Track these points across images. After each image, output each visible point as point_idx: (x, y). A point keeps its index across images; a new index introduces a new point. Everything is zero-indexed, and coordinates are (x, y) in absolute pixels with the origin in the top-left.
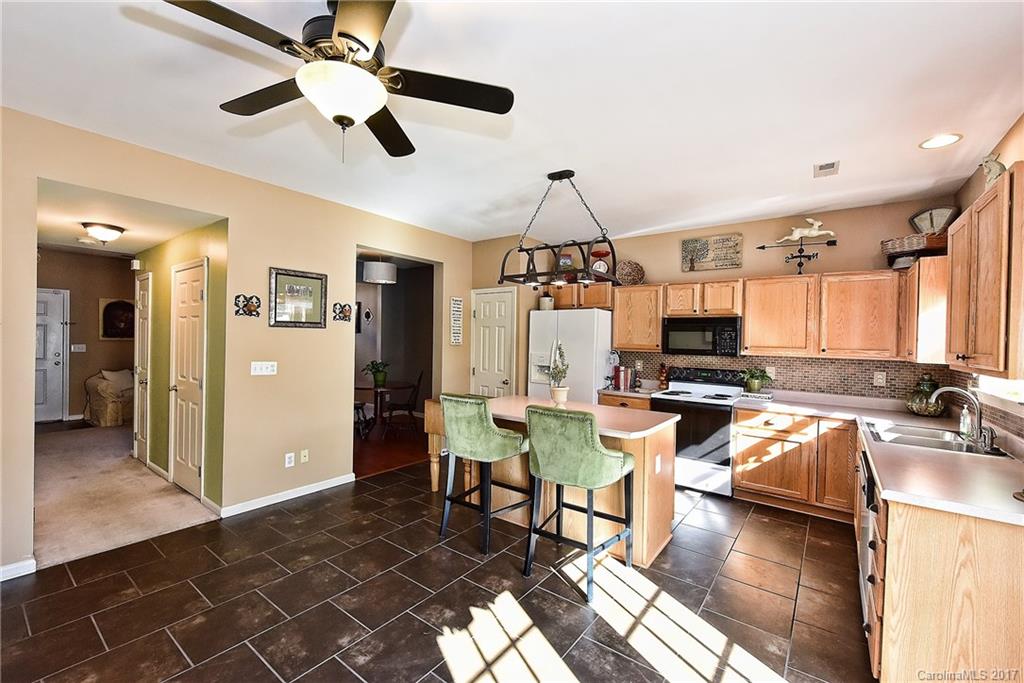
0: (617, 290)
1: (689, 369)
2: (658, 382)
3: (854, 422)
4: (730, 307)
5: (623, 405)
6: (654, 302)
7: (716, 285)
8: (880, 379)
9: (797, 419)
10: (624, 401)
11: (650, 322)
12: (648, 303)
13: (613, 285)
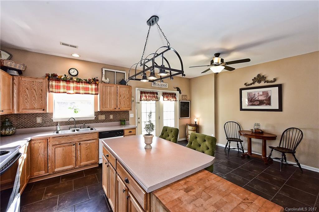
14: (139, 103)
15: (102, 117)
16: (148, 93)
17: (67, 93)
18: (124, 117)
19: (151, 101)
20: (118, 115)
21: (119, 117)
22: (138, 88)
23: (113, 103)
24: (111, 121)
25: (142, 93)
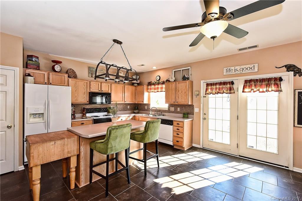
0: (70, 80)
1: (93, 108)
2: (83, 114)
3: (135, 116)
4: (108, 90)
5: (82, 124)
6: (86, 86)
7: (104, 83)
8: (129, 107)
9: (127, 117)
10: (83, 122)
11: (84, 93)
12: (84, 86)
13: (69, 77)
14: (206, 97)
15: (172, 109)
16: (216, 84)
17: (154, 92)
18: (189, 111)
19: (219, 94)
20: (184, 108)
21: (185, 111)
22: (204, 81)
23: (173, 98)
24: (178, 113)
25: (208, 85)
